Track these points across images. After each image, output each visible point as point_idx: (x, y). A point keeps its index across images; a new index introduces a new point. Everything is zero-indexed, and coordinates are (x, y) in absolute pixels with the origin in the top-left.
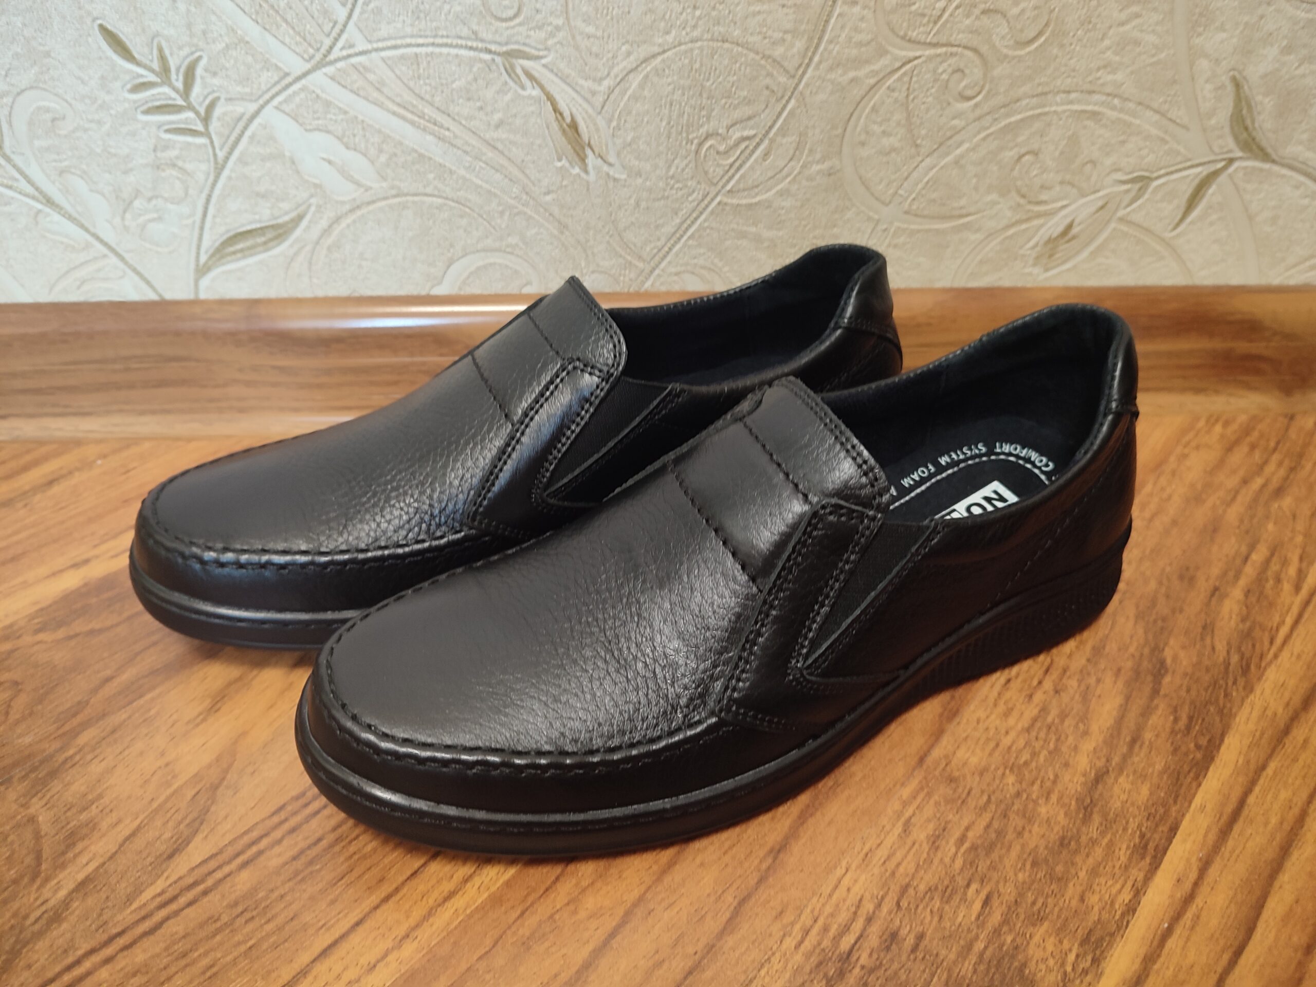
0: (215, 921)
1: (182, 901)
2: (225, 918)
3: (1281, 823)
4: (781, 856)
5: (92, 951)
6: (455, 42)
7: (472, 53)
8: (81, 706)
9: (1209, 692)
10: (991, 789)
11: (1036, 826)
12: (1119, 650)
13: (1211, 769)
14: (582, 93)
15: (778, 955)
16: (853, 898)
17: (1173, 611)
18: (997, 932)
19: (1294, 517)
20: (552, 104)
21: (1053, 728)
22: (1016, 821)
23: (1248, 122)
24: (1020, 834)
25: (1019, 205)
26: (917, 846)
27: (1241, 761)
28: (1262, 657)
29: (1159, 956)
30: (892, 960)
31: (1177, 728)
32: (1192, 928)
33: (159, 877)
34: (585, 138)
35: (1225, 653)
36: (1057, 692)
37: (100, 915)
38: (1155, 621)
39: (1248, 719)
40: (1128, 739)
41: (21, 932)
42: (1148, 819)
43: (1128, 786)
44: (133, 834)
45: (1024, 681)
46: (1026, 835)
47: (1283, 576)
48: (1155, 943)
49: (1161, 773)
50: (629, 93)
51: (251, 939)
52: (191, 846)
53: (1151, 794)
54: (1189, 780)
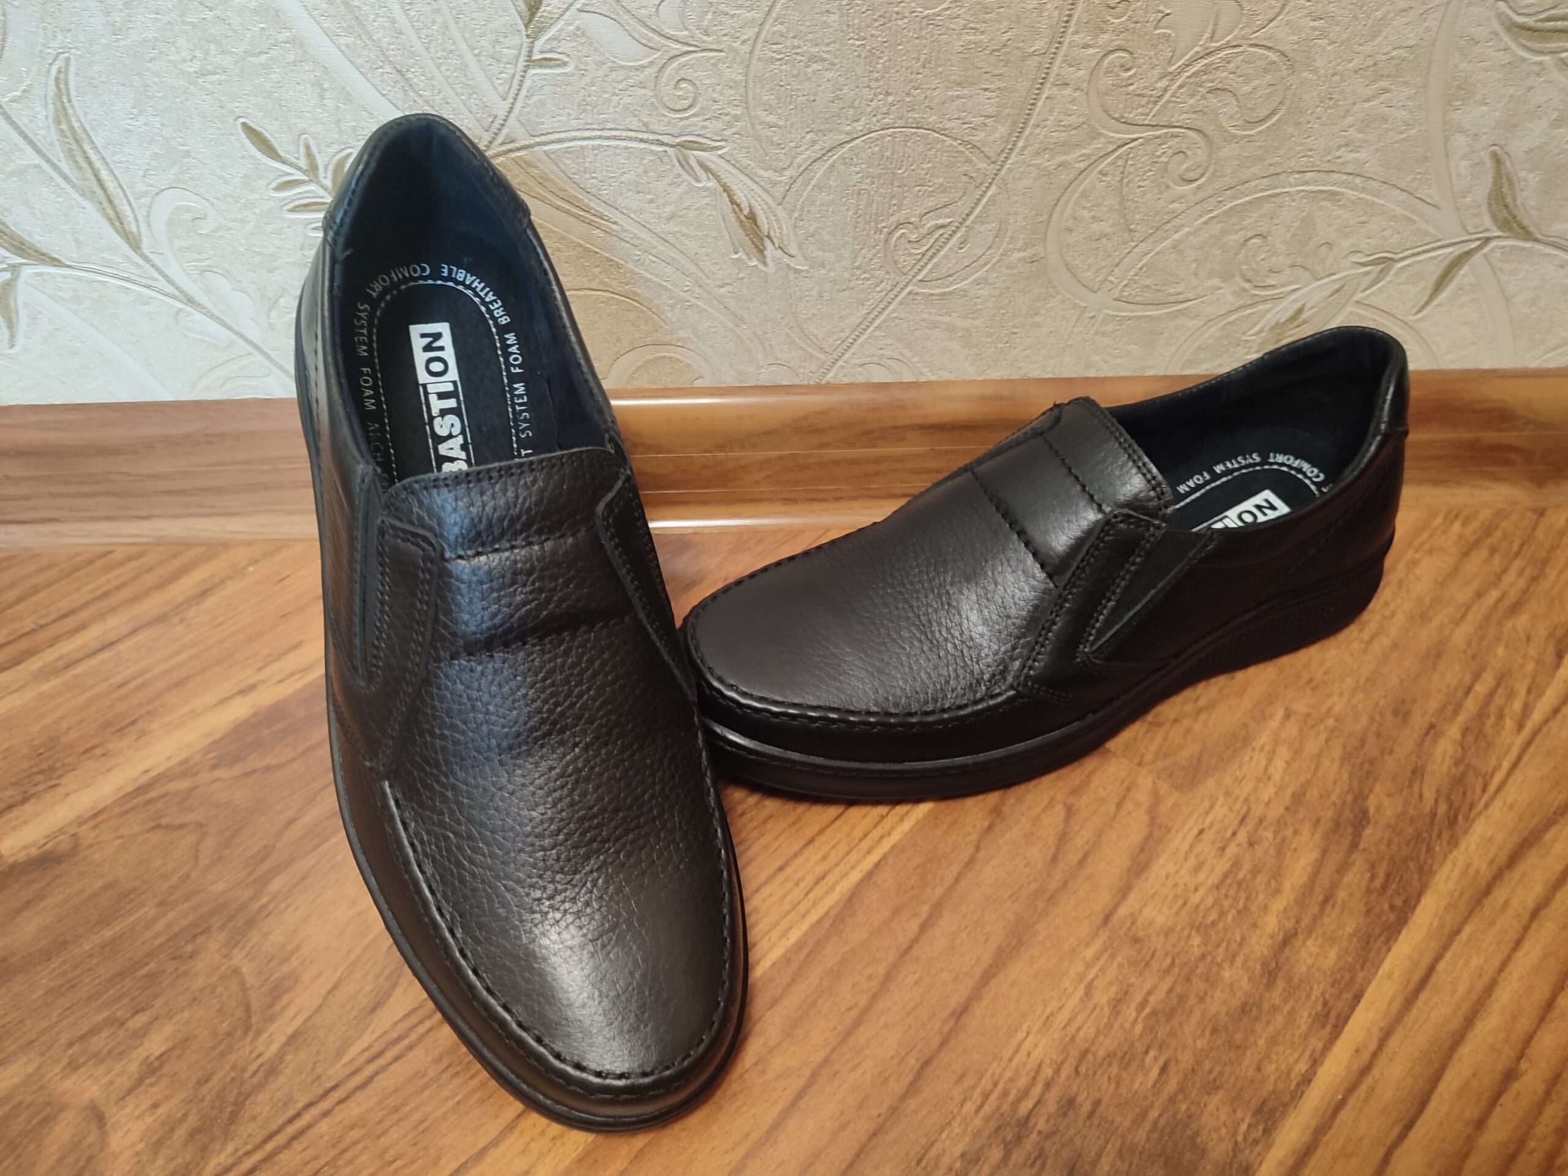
0: (424, 1076)
1: (389, 1055)
2: (431, 1073)
3: (1469, 992)
4: (964, 1017)
5: (310, 1105)
6: (625, 134)
7: (642, 145)
8: (267, 851)
9: (1411, 846)
10: (1176, 950)
11: (1218, 991)
12: (1321, 797)
13: (1403, 933)
14: (762, 183)
15: (958, 1119)
16: (1033, 1062)
17: (1382, 754)
18: (1172, 1100)
19: (1528, 638)
20: (729, 196)
21: (1244, 886)
22: (1199, 985)
23: (1509, 200)
24: (1202, 999)
25: (1244, 290)
26: (1098, 1010)
27: (1435, 924)
28: (1471, 806)
29: (1330, 1128)
30: (1068, 1127)
31: (1372, 886)
32: (1366, 1100)
33: (364, 1031)
34: (765, 228)
35: (1432, 802)
36: (1251, 844)
37: (313, 1069)
38: (1362, 764)
39: (1449, 877)
40: (1321, 898)
41: (241, 1085)
42: (1333, 985)
43: (1315, 950)
44: (335, 987)
45: (1218, 832)
46: (1208, 1000)
47: (1506, 711)
48: (1327, 1115)
49: (1351, 936)
50: (813, 182)
51: (457, 1094)
52: (391, 999)
53: (1339, 958)
54: (1379, 943)
